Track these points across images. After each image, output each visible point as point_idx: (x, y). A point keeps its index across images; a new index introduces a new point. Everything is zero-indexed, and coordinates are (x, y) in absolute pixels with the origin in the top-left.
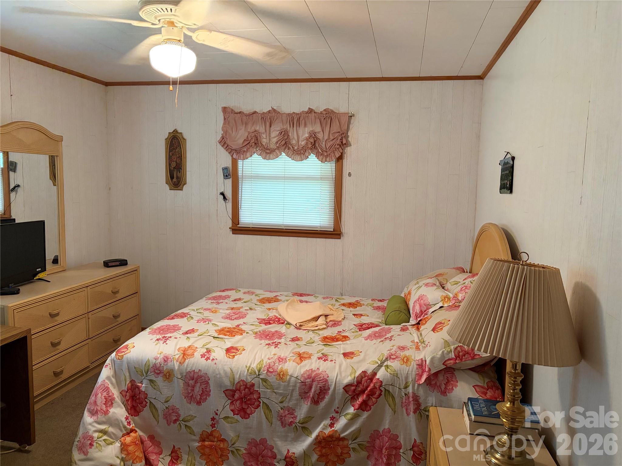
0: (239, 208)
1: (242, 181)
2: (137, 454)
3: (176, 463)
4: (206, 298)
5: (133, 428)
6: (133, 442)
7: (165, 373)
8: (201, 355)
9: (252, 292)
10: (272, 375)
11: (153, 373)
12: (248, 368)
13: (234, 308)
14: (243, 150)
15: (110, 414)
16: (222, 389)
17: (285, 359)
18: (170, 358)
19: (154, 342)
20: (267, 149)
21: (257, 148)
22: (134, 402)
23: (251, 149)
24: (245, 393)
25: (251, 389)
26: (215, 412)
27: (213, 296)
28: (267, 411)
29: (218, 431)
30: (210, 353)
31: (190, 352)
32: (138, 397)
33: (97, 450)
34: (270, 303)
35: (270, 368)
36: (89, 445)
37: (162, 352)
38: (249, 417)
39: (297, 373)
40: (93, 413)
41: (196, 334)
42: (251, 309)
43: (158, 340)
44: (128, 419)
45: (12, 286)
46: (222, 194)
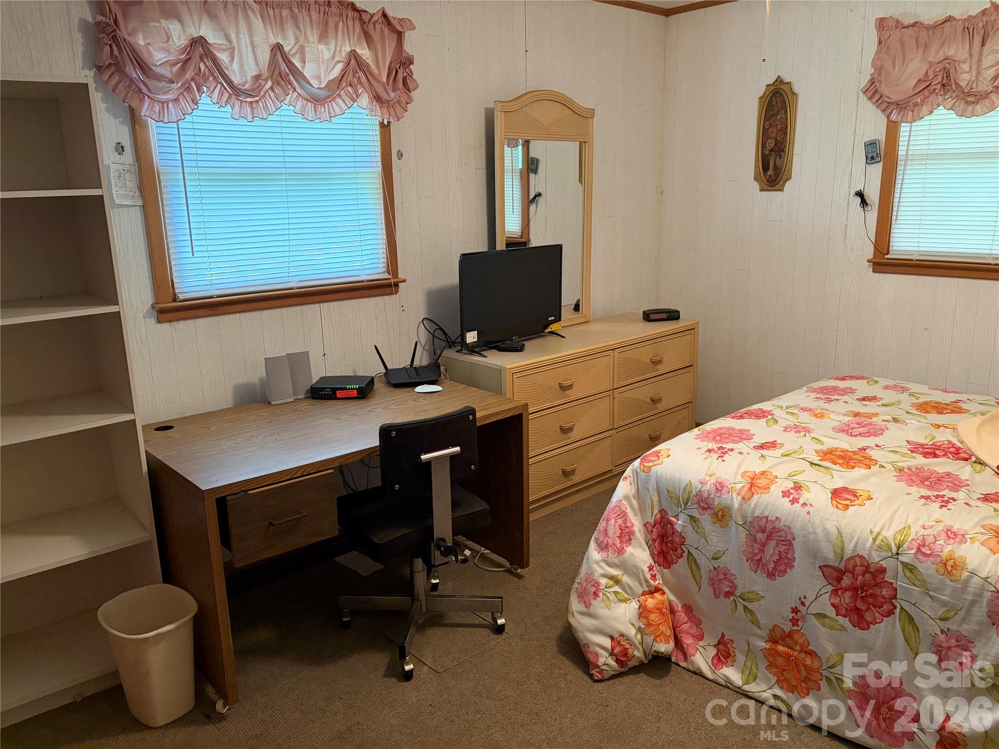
0: (893, 222)
1: (905, 165)
2: (662, 628)
3: (725, 663)
4: (807, 388)
5: (660, 587)
6: (658, 609)
7: (716, 510)
8: (782, 492)
9: (902, 388)
10: (929, 562)
11: (695, 506)
12: (874, 536)
13: (859, 413)
14: (914, 101)
15: (626, 555)
16: (818, 562)
17: (963, 535)
18: (727, 486)
19: (702, 454)
20: (969, 94)
21: (945, 94)
22: (664, 546)
23: (932, 98)
24: (865, 581)
25: (877, 576)
26: (800, 598)
27: (821, 385)
28: (909, 629)
29: (803, 634)
30: (799, 491)
31: (762, 482)
32: (670, 538)
33: (603, 605)
34: (940, 413)
35: (924, 546)
36: (592, 593)
37: (714, 474)
38: (868, 628)
39: (987, 570)
40: (603, 547)
41: (778, 452)
42: (895, 420)
43: (709, 451)
44: (653, 571)
45: (517, 340)
46: (860, 194)
